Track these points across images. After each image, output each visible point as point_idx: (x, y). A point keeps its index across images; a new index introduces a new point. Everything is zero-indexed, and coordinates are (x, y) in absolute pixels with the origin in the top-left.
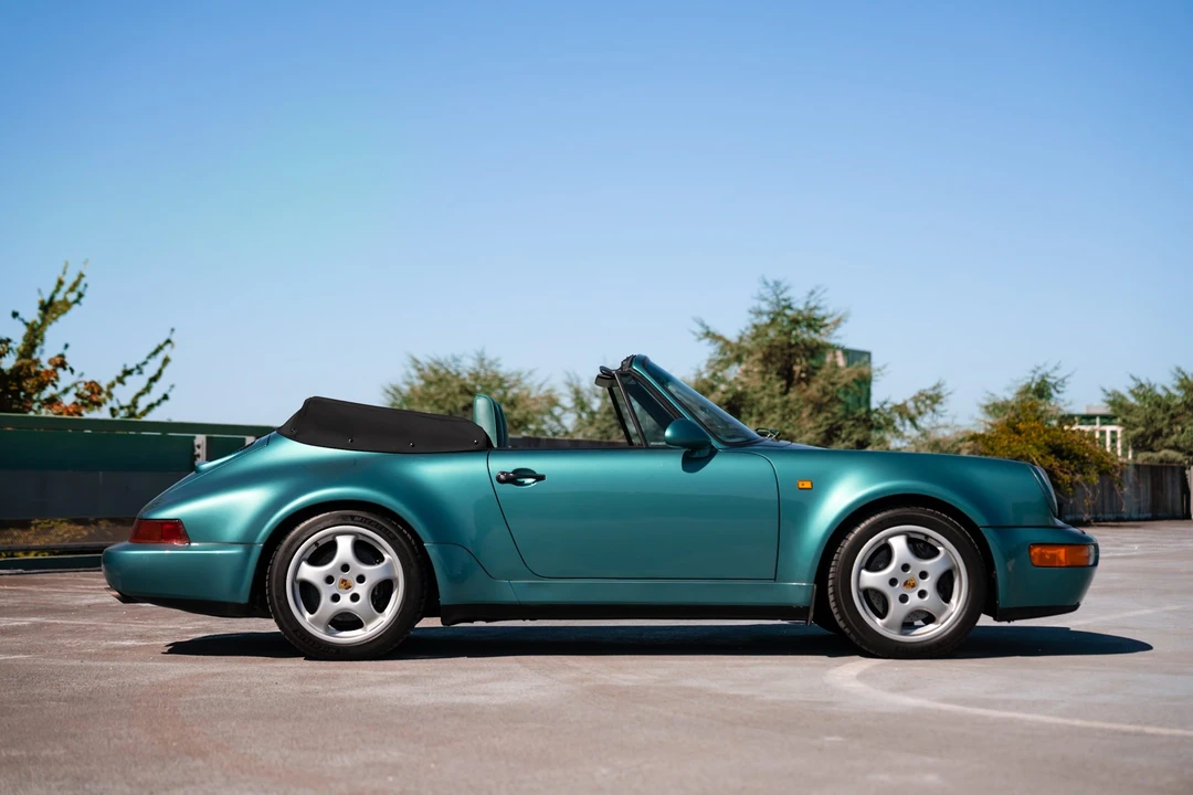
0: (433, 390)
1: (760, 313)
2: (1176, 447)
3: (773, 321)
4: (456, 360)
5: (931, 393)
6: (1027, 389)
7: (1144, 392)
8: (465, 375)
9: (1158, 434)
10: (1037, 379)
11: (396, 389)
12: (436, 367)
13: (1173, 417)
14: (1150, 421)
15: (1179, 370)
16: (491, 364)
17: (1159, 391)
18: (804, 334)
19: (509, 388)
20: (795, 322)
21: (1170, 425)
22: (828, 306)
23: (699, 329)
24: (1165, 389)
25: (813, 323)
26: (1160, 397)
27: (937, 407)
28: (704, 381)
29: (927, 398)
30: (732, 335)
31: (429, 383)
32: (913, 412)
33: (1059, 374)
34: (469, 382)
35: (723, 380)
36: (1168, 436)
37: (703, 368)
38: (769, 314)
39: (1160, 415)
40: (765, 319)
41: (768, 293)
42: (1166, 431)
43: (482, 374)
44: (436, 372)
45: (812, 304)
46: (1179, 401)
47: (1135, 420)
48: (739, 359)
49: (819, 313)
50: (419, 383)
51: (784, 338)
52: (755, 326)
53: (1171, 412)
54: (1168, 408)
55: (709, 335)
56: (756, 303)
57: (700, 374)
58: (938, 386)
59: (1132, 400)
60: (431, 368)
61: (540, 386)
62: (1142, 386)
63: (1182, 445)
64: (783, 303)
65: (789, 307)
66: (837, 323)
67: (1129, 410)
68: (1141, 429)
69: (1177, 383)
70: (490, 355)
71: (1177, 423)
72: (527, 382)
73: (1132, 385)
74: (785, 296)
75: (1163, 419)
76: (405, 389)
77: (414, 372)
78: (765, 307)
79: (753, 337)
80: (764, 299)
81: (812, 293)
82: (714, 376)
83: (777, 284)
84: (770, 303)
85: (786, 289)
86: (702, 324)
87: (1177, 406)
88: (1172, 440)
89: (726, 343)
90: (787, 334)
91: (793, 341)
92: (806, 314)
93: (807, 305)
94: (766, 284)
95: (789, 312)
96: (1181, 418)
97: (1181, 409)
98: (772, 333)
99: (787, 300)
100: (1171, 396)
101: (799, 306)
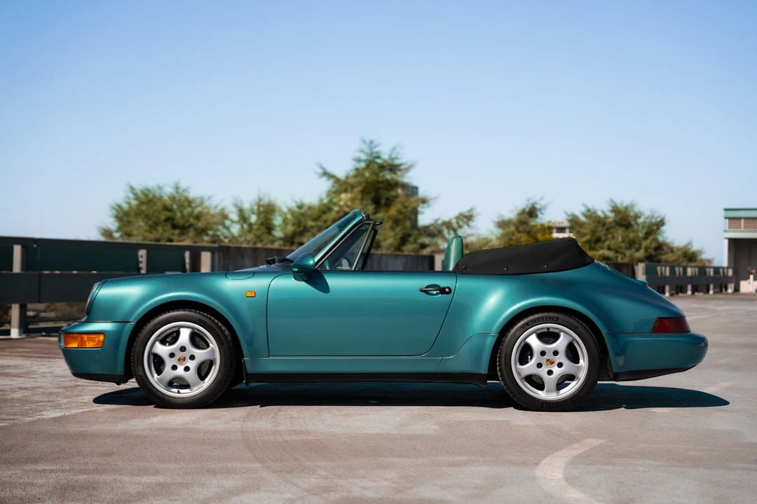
0: (144, 207)
1: (359, 161)
2: (609, 249)
3: (368, 166)
4: (160, 188)
5: (467, 214)
6: (523, 212)
7: (590, 214)
8: (166, 198)
9: (598, 240)
10: (530, 206)
11: (120, 206)
12: (146, 192)
13: (608, 229)
14: (593, 232)
15: (612, 201)
16: (184, 190)
17: (600, 214)
18: (389, 176)
19: (196, 207)
20: (382, 167)
21: (605, 235)
22: (403, 158)
23: (320, 171)
24: (603, 212)
25: (393, 168)
26: (599, 217)
27: (471, 223)
28: (324, 205)
29: (466, 217)
30: (341, 175)
31: (142, 203)
32: (455, 225)
33: (543, 203)
34: (169, 202)
35: (335, 204)
36: (604, 241)
37: (324, 195)
38: (364, 161)
39: (600, 229)
40: (363, 165)
41: (365, 148)
42: (603, 238)
43: (177, 198)
44: (146, 196)
45: (393, 156)
46: (611, 220)
47: (583, 230)
48: (346, 191)
49: (397, 162)
50: (134, 203)
51: (374, 177)
52: (357, 169)
53: (606, 227)
54: (604, 224)
55: (326, 174)
56: (357, 155)
57: (321, 200)
58: (471, 210)
59: (583, 219)
60: (142, 192)
61: (216, 207)
62: (589, 210)
63: (612, 247)
64: (376, 155)
65: (378, 157)
66: (408, 169)
67: (581, 225)
68: (587, 237)
69: (610, 208)
70: (183, 185)
71: (611, 233)
72: (207, 203)
73: (583, 209)
74: (376, 150)
75: (601, 231)
76: (125, 206)
77: (131, 196)
78: (363, 157)
79: (356, 176)
80: (362, 151)
81: (394, 149)
82: (330, 201)
83: (372, 142)
84: (367, 154)
85: (377, 146)
86: (322, 167)
87: (611, 223)
88: (607, 243)
89: (337, 180)
90: (377, 175)
91: (380, 179)
92: (390, 162)
93: (390, 156)
94: (364, 142)
95: (378, 161)
96: (612, 231)
97: (613, 224)
98: (367, 174)
99: (377, 153)
100: (606, 217)
101: (385, 157)
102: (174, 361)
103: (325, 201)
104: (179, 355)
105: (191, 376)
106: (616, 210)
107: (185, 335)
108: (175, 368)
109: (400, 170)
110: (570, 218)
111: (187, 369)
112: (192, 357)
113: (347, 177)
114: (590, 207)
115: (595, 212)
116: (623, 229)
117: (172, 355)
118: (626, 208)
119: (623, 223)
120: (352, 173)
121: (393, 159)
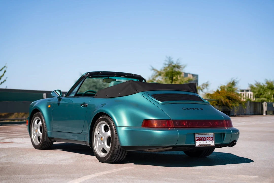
1: (165, 64)
2: (265, 97)
3: (169, 66)
5: (206, 84)
6: (230, 83)
7: (258, 85)
9: (261, 94)
10: (232, 81)
13: (264, 90)
14: (259, 91)
15: (266, 79)
17: (261, 84)
18: (177, 70)
20: (174, 67)
21: (264, 92)
23: (151, 68)
24: (263, 84)
25: (178, 67)
26: (261, 86)
27: (208, 87)
28: (151, 80)
29: (205, 85)
30: (159, 70)
32: (202, 88)
33: (237, 80)
35: (155, 80)
36: (263, 94)
37: (150, 77)
38: (167, 64)
39: (261, 90)
40: (167, 66)
41: (167, 59)
42: (263, 93)
46: (266, 87)
47: (255, 91)
48: (160, 75)
49: (180, 64)
51: (171, 70)
52: (165, 68)
53: (264, 89)
54: (263, 88)
55: (153, 69)
57: (149, 78)
58: (207, 82)
59: (255, 86)
62: (257, 83)
63: (266, 97)
64: (171, 62)
66: (184, 67)
67: (254, 88)
68: (257, 93)
69: (266, 82)
71: (266, 92)
73: (255, 83)
75: (262, 91)
78: (167, 63)
79: (164, 70)
80: (166, 61)
81: (178, 60)
82: (153, 79)
83: (170, 57)
85: (172, 58)
86: (152, 67)
87: (266, 88)
88: (264, 95)
89: (158, 72)
91: (173, 71)
92: (177, 65)
93: (177, 62)
94: (167, 57)
95: (173, 64)
96: (266, 91)
97: (267, 88)
98: (168, 69)
99: (172, 61)
100: (264, 86)
101: (175, 63)
103: (151, 79)
106: (268, 83)
109: (181, 67)
110: (250, 86)
113: (161, 70)
114: (258, 82)
115: (260, 84)
116: (271, 90)
118: (272, 82)
119: (271, 88)
120: (163, 69)
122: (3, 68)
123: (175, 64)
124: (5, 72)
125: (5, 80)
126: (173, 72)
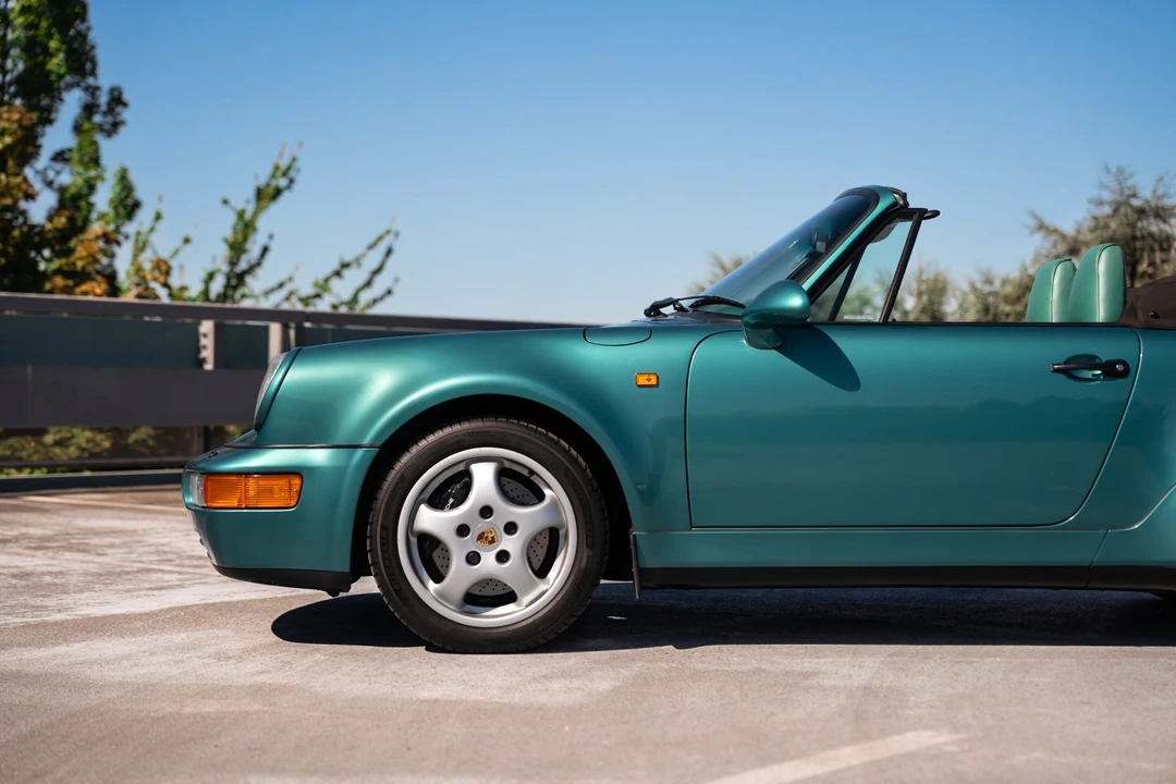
1: (1100, 203)
3: (1116, 211)
18: (1155, 226)
20: (1141, 212)
23: (1031, 222)
25: (1162, 213)
28: (1030, 277)
30: (1069, 229)
37: (1028, 263)
38: (1110, 203)
40: (1107, 210)
41: (1109, 180)
45: (1160, 192)
49: (1167, 202)
50: (721, 280)
51: (1128, 231)
52: (1095, 218)
55: (1042, 227)
56: (1094, 193)
57: (1025, 269)
64: (1127, 192)
65: (1134, 195)
74: (1130, 183)
77: (718, 271)
78: (1106, 196)
79: (1093, 230)
80: (1105, 187)
81: (1160, 179)
83: (1120, 170)
84: (1113, 192)
85: (1132, 175)
86: (1035, 216)
89: (1064, 237)
90: (1133, 226)
91: (1138, 233)
92: (1153, 203)
93: (1155, 192)
94: (1108, 170)
95: (1135, 202)
98: (1113, 225)
99: (1134, 188)
101: (1145, 194)
102: (470, 543)
103: (1033, 271)
104: (478, 526)
105: (513, 572)
107: (484, 476)
108: (473, 558)
111: (503, 557)
112: (511, 528)
113: (1079, 231)
117: (463, 530)
120: (1089, 223)
121: (1159, 198)
122: (380, 239)
123: (1148, 202)
124: (389, 252)
125: (389, 292)
126: (1134, 238)
